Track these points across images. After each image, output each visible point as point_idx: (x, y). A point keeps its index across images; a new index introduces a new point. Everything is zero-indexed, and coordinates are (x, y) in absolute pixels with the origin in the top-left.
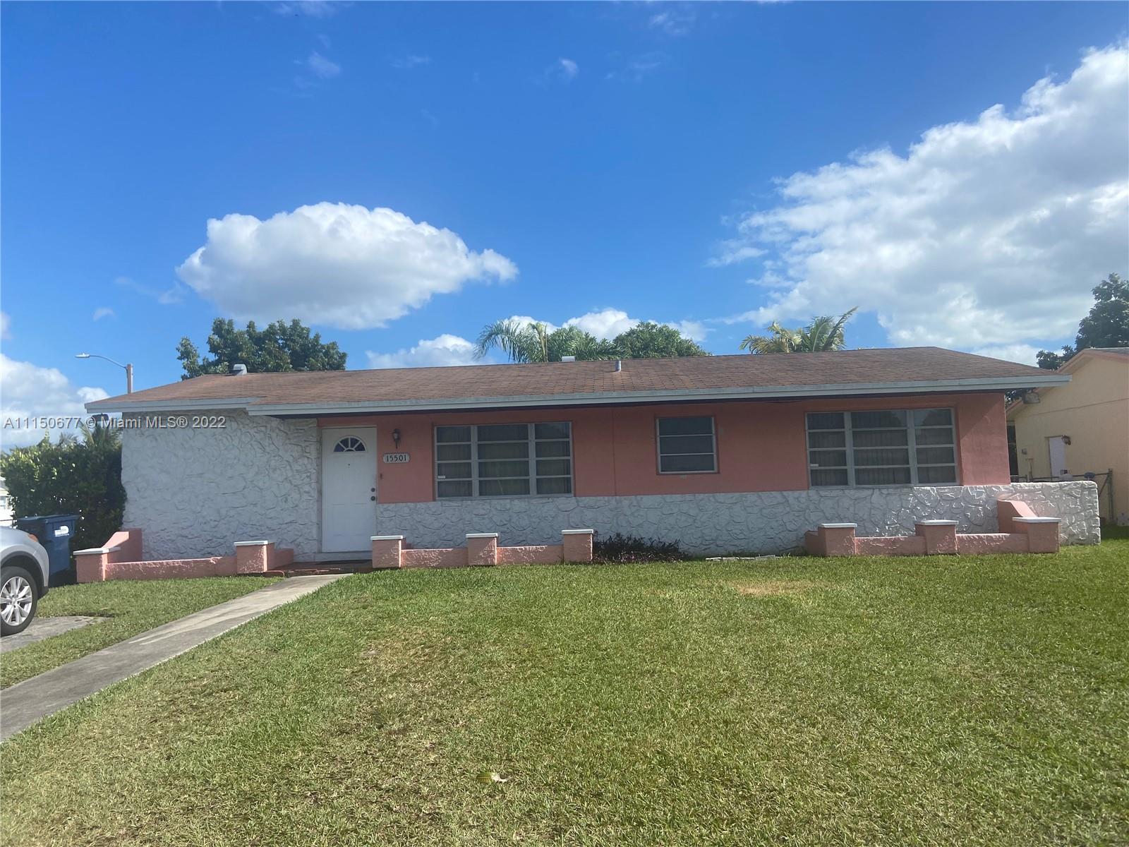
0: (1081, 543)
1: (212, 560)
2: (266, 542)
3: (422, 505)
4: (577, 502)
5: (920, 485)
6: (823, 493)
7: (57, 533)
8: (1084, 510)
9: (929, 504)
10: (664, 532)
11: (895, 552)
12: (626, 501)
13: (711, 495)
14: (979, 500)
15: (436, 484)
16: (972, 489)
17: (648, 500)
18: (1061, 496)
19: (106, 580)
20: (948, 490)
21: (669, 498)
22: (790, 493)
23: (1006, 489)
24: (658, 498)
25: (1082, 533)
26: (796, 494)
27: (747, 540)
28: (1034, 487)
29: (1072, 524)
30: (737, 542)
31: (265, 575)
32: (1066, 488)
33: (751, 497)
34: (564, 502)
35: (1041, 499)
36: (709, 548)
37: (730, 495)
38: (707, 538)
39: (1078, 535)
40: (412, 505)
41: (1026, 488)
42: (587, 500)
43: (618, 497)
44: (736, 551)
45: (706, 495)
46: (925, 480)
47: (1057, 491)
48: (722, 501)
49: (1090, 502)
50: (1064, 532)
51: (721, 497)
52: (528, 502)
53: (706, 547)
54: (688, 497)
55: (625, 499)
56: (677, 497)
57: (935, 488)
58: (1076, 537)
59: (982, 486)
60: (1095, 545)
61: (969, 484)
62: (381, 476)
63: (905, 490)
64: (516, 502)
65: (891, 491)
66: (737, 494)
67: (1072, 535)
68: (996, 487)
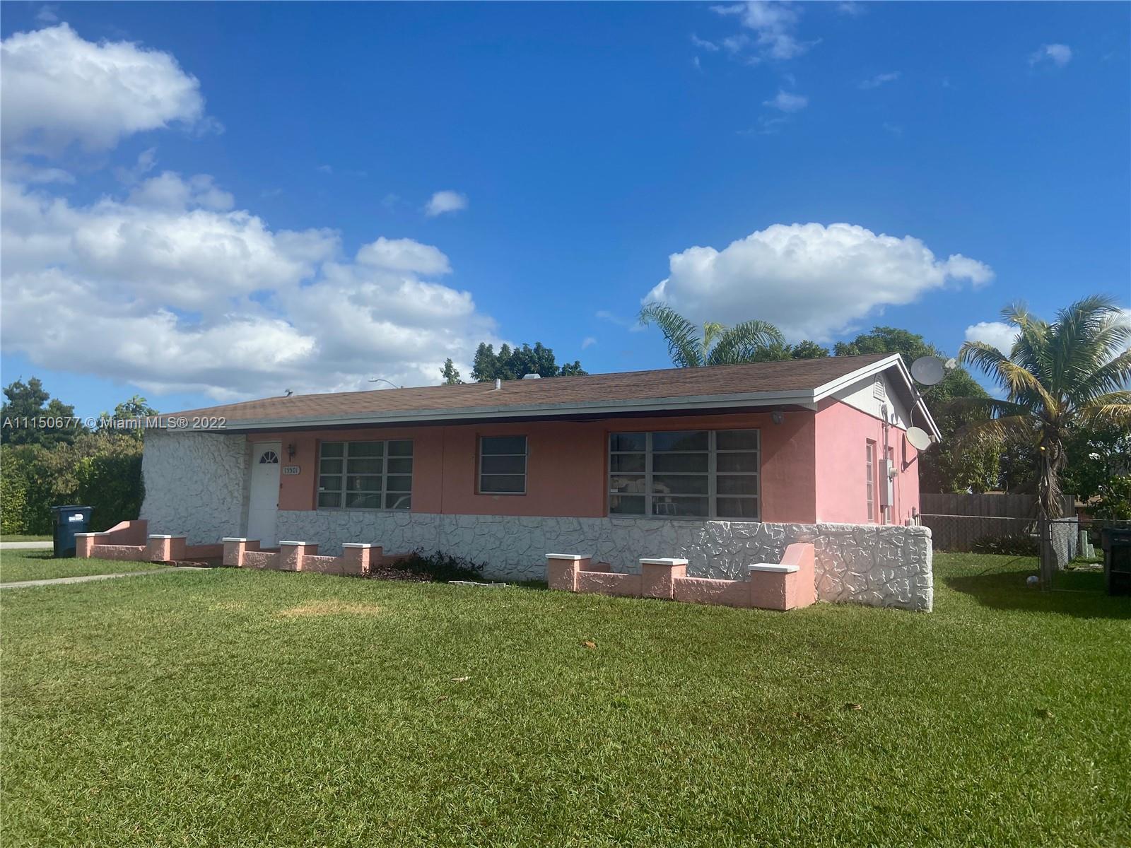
0: (900, 606)
1: (140, 548)
2: (170, 537)
3: (303, 513)
4: (410, 517)
5: (718, 518)
6: (615, 522)
7: (71, 519)
8: (908, 563)
9: (721, 542)
10: (475, 553)
11: (614, 591)
12: (448, 519)
13: (517, 517)
14: (777, 540)
15: (318, 495)
16: (769, 526)
17: (466, 520)
18: (877, 543)
19: (90, 557)
20: (742, 526)
21: (482, 518)
22: (585, 519)
23: (808, 529)
24: (473, 518)
25: (904, 593)
26: (591, 521)
27: (544, 568)
28: (843, 529)
29: (889, 581)
30: (535, 569)
31: (166, 563)
32: (885, 533)
33: (551, 522)
34: (401, 517)
35: (850, 545)
36: (512, 572)
37: (533, 518)
38: (511, 562)
39: (897, 596)
40: (298, 512)
41: (833, 530)
42: (417, 516)
43: (442, 515)
44: (534, 579)
45: (513, 517)
46: (721, 514)
47: (873, 536)
48: (525, 524)
49: (915, 553)
50: (880, 590)
51: (525, 520)
52: (376, 515)
53: (509, 571)
54: (498, 518)
55: (447, 517)
56: (489, 518)
57: (729, 523)
58: (894, 598)
59: (781, 524)
60: (919, 611)
61: (766, 521)
62: (281, 485)
63: (698, 523)
64: (367, 515)
65: (683, 523)
66: (539, 518)
67: (890, 595)
68: (796, 526)
